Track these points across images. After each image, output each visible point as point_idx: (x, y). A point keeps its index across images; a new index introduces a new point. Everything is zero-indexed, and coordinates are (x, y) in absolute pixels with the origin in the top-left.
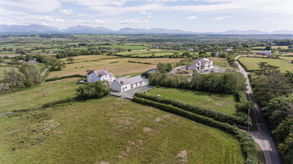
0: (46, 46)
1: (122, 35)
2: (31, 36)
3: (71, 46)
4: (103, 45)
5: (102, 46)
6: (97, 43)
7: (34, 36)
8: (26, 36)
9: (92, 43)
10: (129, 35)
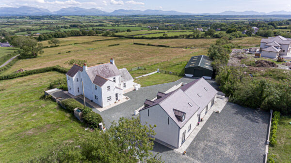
0: (34, 27)
1: (115, 16)
2: (20, 18)
3: (62, 27)
4: (96, 26)
5: (95, 28)
6: (90, 24)
7: (23, 18)
8: (15, 18)
9: (85, 24)
10: (123, 16)
